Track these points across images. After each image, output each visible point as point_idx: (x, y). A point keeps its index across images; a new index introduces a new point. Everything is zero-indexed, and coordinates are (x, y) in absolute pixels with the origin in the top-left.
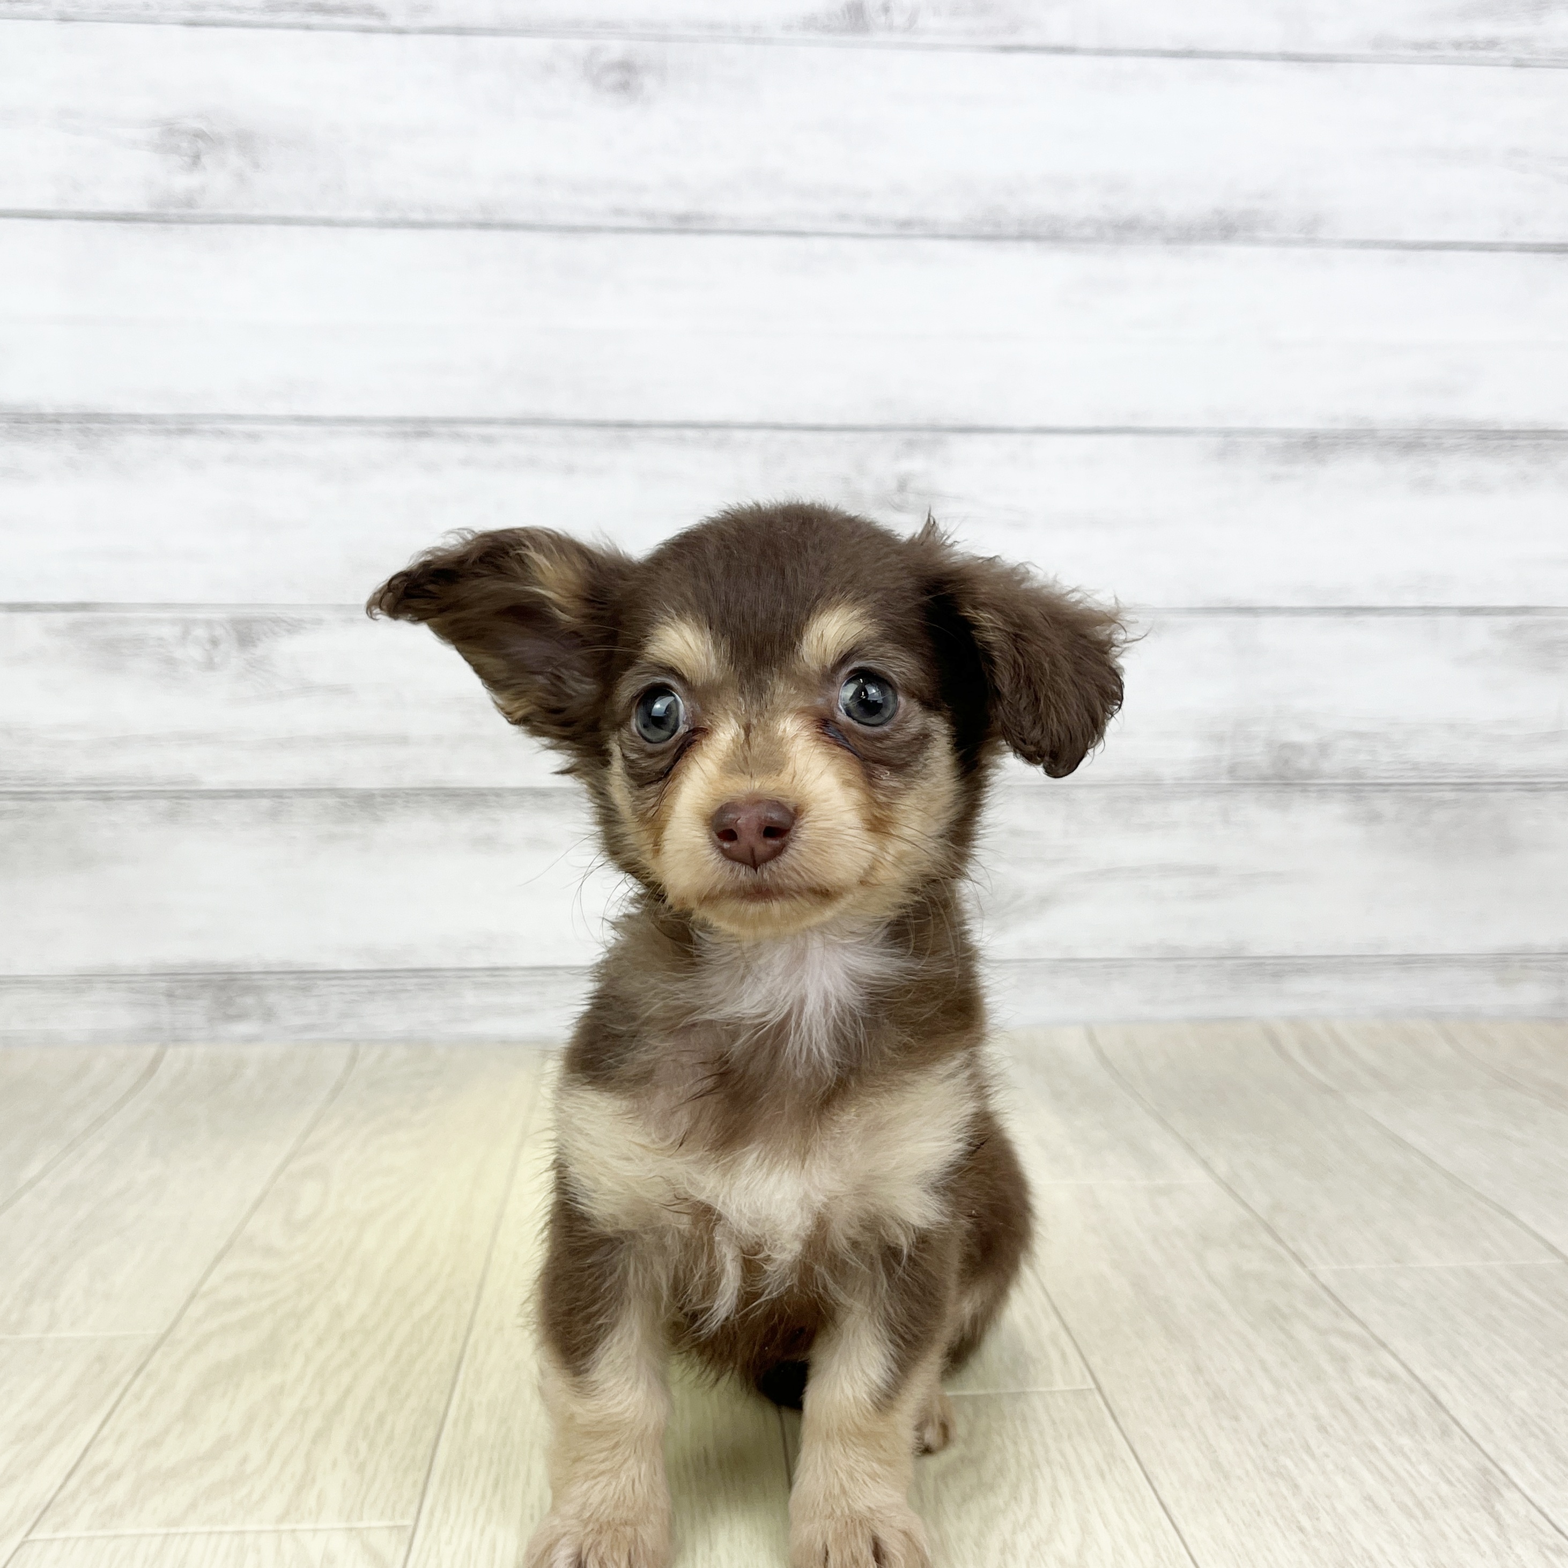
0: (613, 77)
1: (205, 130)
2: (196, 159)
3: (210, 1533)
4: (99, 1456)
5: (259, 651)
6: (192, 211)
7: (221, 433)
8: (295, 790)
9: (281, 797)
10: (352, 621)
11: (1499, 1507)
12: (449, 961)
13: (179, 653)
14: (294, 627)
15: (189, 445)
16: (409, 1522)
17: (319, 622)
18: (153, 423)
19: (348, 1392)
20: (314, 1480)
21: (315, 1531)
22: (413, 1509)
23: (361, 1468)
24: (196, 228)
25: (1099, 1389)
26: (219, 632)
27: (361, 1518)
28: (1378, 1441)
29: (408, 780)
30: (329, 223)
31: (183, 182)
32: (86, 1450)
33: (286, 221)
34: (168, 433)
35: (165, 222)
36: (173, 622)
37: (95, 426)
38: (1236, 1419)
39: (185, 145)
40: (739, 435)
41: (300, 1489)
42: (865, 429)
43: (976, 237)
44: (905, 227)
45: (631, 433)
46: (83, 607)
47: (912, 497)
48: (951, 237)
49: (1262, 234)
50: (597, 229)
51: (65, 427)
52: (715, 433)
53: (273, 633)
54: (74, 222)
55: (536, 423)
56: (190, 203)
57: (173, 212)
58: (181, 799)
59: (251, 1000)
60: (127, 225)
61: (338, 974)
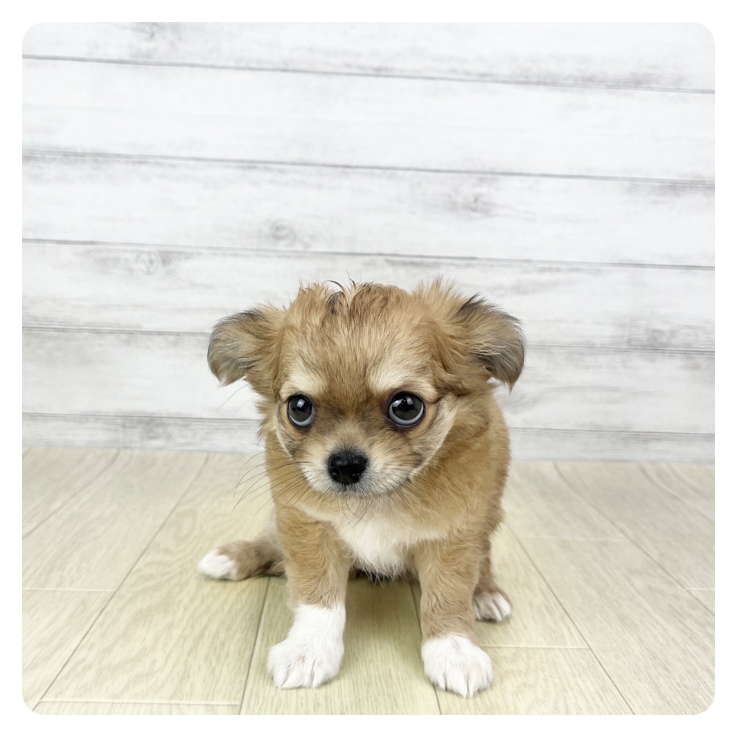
2: (153, 35)
5: (171, 267)
7: (158, 164)
8: (185, 333)
9: (179, 335)
10: (215, 254)
13: (135, 266)
14: (189, 256)
15: (144, 169)
16: (238, 703)
17: (200, 254)
18: (127, 158)
19: (206, 627)
24: (151, 68)
25: (590, 648)
26: (153, 257)
30: (212, 67)
31: (145, 46)
33: (192, 66)
34: (134, 163)
35: (137, 64)
36: (133, 252)
37: (101, 159)
39: (147, 29)
40: (400, 173)
42: (459, 172)
43: (517, 83)
44: (483, 77)
45: (349, 170)
46: (92, 243)
47: (480, 205)
48: (505, 82)
49: (654, 85)
50: (337, 74)
51: (87, 158)
52: (388, 172)
53: (179, 259)
54: (95, 63)
55: (305, 164)
56: (148, 56)
57: (140, 60)
58: (131, 334)
59: (161, 430)
60: (119, 65)
61: (202, 420)
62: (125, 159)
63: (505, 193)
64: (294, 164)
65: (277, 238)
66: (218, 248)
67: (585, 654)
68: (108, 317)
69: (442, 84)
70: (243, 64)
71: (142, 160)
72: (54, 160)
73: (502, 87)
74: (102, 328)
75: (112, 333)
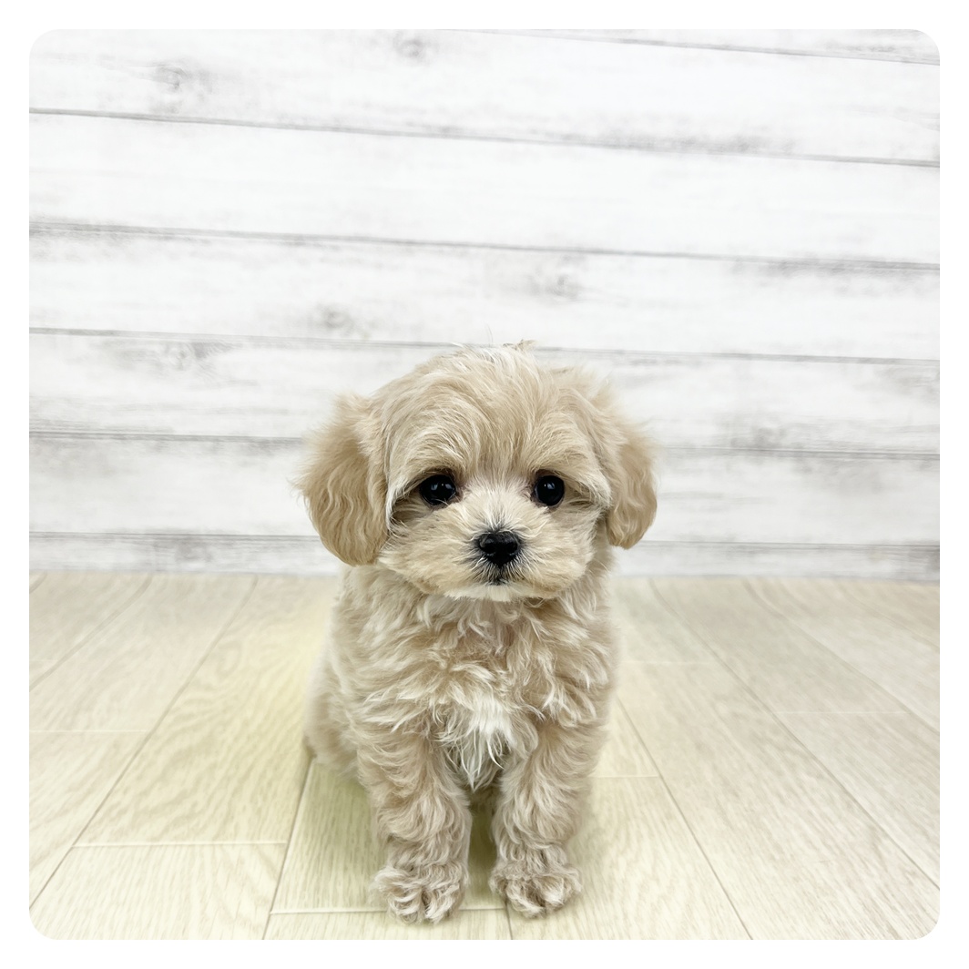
0: (410, 49)
1: (182, 69)
2: (177, 84)
3: (175, 846)
4: (114, 800)
5: (207, 361)
6: (173, 115)
7: (189, 240)
8: (225, 437)
9: (218, 440)
10: (258, 345)
11: (880, 848)
13: (163, 360)
14: (226, 348)
15: (171, 245)
16: (285, 842)
17: (240, 346)
18: (150, 232)
20: (233, 818)
21: (233, 845)
22: (288, 835)
23: (259, 811)
24: (177, 125)
25: (662, 777)
26: (186, 349)
27: (259, 839)
28: (814, 811)
29: (287, 434)
30: (250, 124)
31: (169, 98)
32: (108, 795)
33: (227, 122)
34: (160, 238)
35: (159, 120)
36: (160, 343)
37: (119, 233)
38: (737, 795)
39: (170, 77)
40: (473, 251)
41: (225, 822)
42: (541, 249)
43: (606, 146)
44: (568, 139)
45: (414, 247)
46: (111, 333)
47: (566, 288)
48: (594, 144)
49: (762, 150)
50: (398, 134)
51: (102, 233)
53: (216, 351)
55: (363, 240)
56: (173, 111)
57: (163, 115)
58: (162, 440)
59: (199, 550)
60: (138, 121)
61: (247, 538)
62: (148, 234)
63: (596, 274)
65: (331, 326)
66: (261, 338)
67: (654, 782)
68: (133, 421)
71: (168, 235)
72: (62, 234)
74: (128, 433)
75: (139, 438)
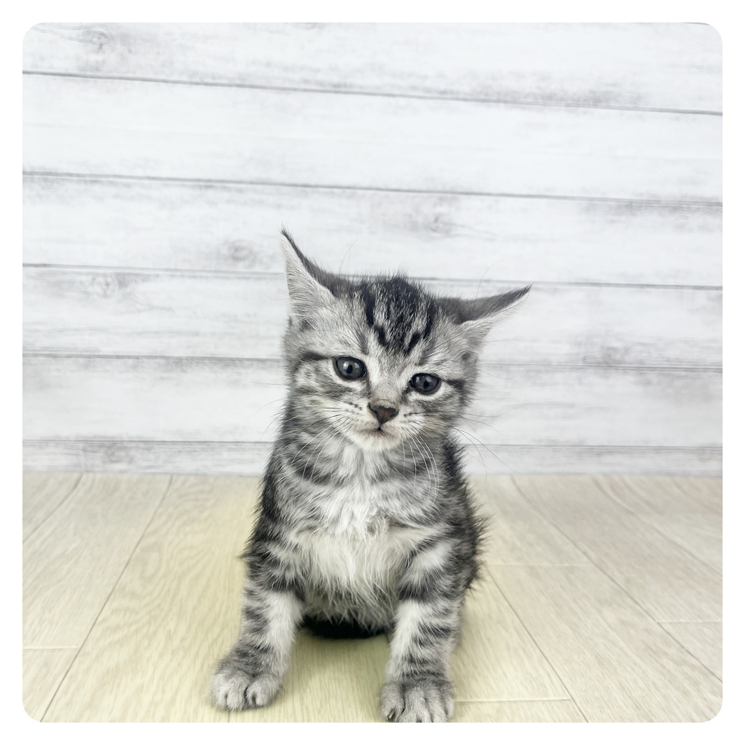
1: (105, 32)
2: (101, 45)
5: (128, 290)
6: (98, 72)
7: (111, 183)
8: (144, 356)
9: (138, 359)
10: (173, 276)
12: (217, 438)
13: (90, 289)
14: (146, 278)
15: (96, 188)
17: (157, 276)
18: (78, 177)
24: (100, 80)
25: (573, 699)
26: (109, 280)
29: (199, 353)
30: (166, 81)
31: (94, 58)
33: (145, 80)
34: (86, 182)
35: (86, 77)
36: (88, 274)
37: (48, 177)
39: (95, 40)
40: (360, 192)
42: (420, 191)
43: (477, 100)
44: (444, 95)
45: (308, 189)
46: (45, 265)
47: (441, 225)
48: (465, 100)
49: (613, 104)
50: (295, 90)
51: (36, 176)
52: (348, 191)
53: (135, 281)
54: (40, 76)
55: (263, 183)
56: (97, 69)
57: (88, 73)
58: (90, 359)
59: (122, 454)
60: (67, 78)
61: (164, 442)
62: (75, 178)
63: (466, 212)
64: (252, 183)
65: (236, 259)
66: (176, 270)
67: (568, 706)
69: (402, 101)
70: (197, 80)
71: (95, 179)
73: (462, 104)
74: (59, 353)
75: (69, 357)
